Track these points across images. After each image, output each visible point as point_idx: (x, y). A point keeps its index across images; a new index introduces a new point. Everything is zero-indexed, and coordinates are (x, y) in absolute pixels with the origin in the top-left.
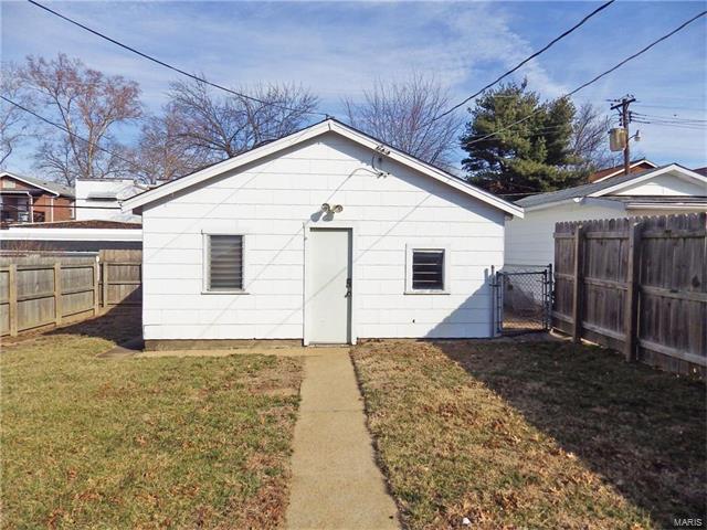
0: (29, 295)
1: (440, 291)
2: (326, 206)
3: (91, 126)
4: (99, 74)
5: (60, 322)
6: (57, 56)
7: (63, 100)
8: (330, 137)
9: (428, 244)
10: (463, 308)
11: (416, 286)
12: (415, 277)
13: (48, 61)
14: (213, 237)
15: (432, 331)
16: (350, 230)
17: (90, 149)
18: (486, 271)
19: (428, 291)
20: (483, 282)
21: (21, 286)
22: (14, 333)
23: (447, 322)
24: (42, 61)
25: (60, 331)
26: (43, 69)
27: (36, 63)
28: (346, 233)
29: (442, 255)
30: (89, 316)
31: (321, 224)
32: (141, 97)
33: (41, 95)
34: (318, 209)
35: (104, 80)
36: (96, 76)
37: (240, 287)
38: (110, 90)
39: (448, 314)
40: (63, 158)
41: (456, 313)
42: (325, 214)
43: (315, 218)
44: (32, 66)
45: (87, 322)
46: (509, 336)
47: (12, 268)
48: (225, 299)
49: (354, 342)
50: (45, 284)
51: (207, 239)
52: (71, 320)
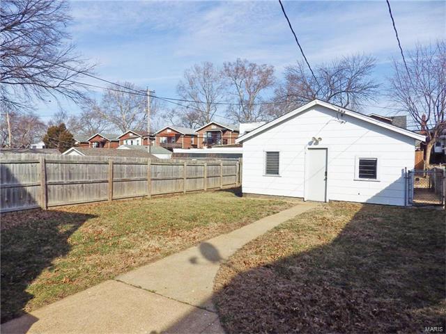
0: (211, 175)
1: (374, 180)
2: (314, 138)
3: (250, 93)
4: (255, 65)
5: (222, 187)
6: (236, 60)
7: (238, 81)
8: (317, 107)
9: (368, 156)
10: (387, 189)
11: (360, 176)
12: (360, 172)
13: (232, 64)
14: (268, 152)
15: (369, 200)
16: (327, 149)
17: (250, 105)
18: (403, 170)
19: (367, 179)
20: (400, 176)
21: (208, 171)
22: (205, 189)
23: (378, 196)
24: (230, 64)
25: (221, 190)
26: (230, 68)
27: (227, 65)
28: (325, 151)
29: (376, 161)
30: (234, 186)
31: (313, 146)
32: (275, 74)
33: (229, 81)
34: (311, 140)
35: (257, 68)
36: (253, 66)
37: (278, 173)
38: (260, 72)
39: (379, 191)
40: (238, 111)
41: (383, 192)
42: (314, 142)
43: (310, 144)
44: (225, 67)
45: (232, 188)
46: (417, 206)
47: (205, 165)
48: (272, 178)
49: (328, 201)
50: (217, 171)
51: (265, 154)
52: (227, 187)
